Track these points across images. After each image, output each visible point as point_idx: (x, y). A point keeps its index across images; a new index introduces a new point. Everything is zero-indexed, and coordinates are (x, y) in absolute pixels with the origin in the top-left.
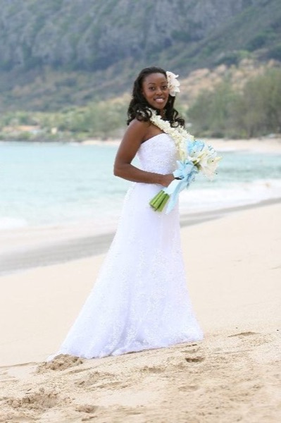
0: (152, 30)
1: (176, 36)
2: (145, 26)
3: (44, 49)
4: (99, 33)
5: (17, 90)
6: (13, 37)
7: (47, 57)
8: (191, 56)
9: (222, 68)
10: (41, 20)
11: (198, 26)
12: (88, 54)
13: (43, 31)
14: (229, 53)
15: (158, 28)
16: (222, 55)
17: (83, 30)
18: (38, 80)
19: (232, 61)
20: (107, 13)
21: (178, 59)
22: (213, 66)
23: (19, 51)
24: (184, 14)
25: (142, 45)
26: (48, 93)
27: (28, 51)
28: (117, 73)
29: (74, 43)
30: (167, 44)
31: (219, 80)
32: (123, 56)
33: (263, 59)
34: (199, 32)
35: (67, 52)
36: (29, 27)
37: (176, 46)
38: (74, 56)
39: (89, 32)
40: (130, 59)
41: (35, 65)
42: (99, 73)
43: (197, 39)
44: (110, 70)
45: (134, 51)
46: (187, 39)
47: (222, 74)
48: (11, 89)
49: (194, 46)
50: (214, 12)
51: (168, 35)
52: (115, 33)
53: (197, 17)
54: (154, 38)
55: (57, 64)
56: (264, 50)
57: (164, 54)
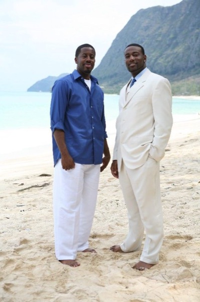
0: (189, 62)
1: (197, 64)
2: (187, 61)
4: (173, 64)
7: (157, 70)
12: (170, 70)
13: (156, 63)
15: (191, 62)
20: (176, 57)
21: (197, 71)
25: (186, 67)
28: (178, 75)
29: (166, 67)
30: (194, 67)
36: (153, 61)
37: (197, 67)
39: (170, 63)
40: (182, 72)
42: (173, 76)
44: (176, 75)
45: (183, 69)
51: (194, 64)
52: (178, 64)
54: (190, 65)
57: (192, 70)
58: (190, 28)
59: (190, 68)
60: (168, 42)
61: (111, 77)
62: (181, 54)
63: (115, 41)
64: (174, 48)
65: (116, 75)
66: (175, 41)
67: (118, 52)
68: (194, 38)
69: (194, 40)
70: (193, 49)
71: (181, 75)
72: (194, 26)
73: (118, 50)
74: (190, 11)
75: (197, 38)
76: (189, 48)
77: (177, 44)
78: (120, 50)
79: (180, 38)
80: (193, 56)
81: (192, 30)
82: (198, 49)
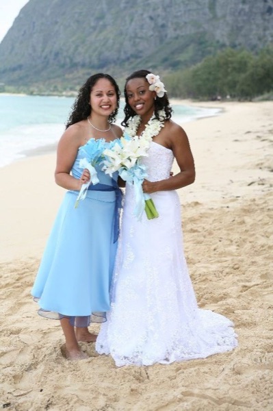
0: (122, 53)
1: (132, 56)
2: (119, 51)
3: (78, 59)
4: (100, 53)
5: (67, 76)
6: (65, 54)
7: (79, 62)
10: (77, 47)
11: (141, 52)
12: (96, 62)
13: (77, 52)
15: (125, 52)
17: (95, 51)
18: (75, 72)
20: (104, 45)
21: (133, 65)
23: (68, 60)
25: (118, 59)
26: (79, 77)
27: (71, 60)
29: (90, 57)
30: (128, 59)
32: (110, 63)
33: (166, 68)
34: (141, 54)
35: (87, 61)
36: (72, 50)
37: (132, 60)
38: (90, 63)
39: (96, 53)
40: (113, 65)
41: (74, 66)
42: (100, 70)
43: (140, 57)
44: (105, 69)
45: (115, 62)
46: (136, 57)
48: (64, 75)
49: (139, 60)
50: (147, 46)
51: (129, 55)
52: (107, 54)
53: (140, 48)
54: (123, 56)
55: (83, 66)
56: (167, 63)
57: (127, 64)
58: (122, 6)
59: (123, 61)
60: (93, 24)
61: (14, 70)
62: (111, 41)
63: (18, 20)
64: (100, 32)
65: (20, 67)
66: (101, 23)
67: (23, 35)
68: (127, 19)
69: (128, 22)
70: (126, 35)
72: (127, 2)
73: (22, 33)
75: (132, 20)
76: (121, 34)
77: (105, 26)
78: (25, 32)
79: (109, 18)
80: (127, 45)
81: (125, 8)
82: (133, 35)
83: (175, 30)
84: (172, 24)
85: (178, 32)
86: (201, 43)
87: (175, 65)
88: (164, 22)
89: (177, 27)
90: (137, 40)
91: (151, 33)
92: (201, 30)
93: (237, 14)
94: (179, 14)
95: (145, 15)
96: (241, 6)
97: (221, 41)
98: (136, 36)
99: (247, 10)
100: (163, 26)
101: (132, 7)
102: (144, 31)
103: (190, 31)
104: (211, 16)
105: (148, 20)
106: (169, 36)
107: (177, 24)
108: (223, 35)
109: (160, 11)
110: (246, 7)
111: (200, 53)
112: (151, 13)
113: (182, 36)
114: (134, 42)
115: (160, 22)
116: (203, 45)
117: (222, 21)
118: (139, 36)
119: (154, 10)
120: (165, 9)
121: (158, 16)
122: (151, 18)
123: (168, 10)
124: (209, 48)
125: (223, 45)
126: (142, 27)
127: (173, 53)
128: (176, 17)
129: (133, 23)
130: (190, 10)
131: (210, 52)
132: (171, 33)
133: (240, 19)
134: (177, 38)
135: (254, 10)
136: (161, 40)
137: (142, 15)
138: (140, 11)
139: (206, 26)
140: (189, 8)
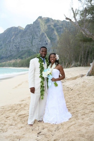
0: (7, 55)
1: (10, 56)
2: (6, 55)
8: (12, 58)
9: (15, 59)
11: (12, 55)
14: (16, 58)
15: (8, 55)
16: (15, 58)
19: (16, 59)
20: (2, 53)
21: (10, 58)
22: (14, 59)
24: (11, 53)
25: (6, 57)
28: (3, 60)
30: (9, 57)
31: (15, 61)
32: (4, 58)
33: (20, 59)
34: (13, 55)
37: (10, 57)
40: (5, 58)
43: (12, 56)
44: (2, 59)
45: (5, 57)
46: (11, 56)
47: (15, 60)
49: (12, 57)
50: (14, 53)
51: (9, 56)
52: (3, 55)
53: (12, 54)
54: (7, 56)
56: (20, 58)
57: (8, 58)
58: (7, 42)
59: (8, 57)
62: (4, 52)
69: (9, 47)
70: (8, 50)
71: (4, 60)
72: (8, 42)
74: (7, 37)
75: (10, 46)
76: (7, 50)
77: (2, 48)
79: (3, 46)
80: (9, 53)
81: (8, 43)
82: (10, 50)
83: (22, 49)
84: (21, 47)
85: (23, 49)
86: (29, 52)
87: (22, 58)
88: (19, 47)
89: (22, 48)
90: (11, 52)
91: (15, 50)
92: (29, 49)
93: (38, 45)
94: (23, 45)
95: (13, 45)
96: (39, 43)
97: (34, 52)
98: (11, 51)
99: (41, 44)
100: (18, 48)
101: (9, 43)
102: (13, 49)
103: (26, 49)
104: (32, 45)
105: (14, 46)
106: (20, 50)
107: (22, 47)
108: (35, 50)
109: (17, 44)
110: (41, 43)
111: (29, 55)
112: (15, 44)
113: (24, 51)
114: (10, 52)
115: (18, 47)
116: (30, 53)
117: (34, 46)
118: (12, 50)
119: (16, 43)
120: (19, 43)
121: (17, 45)
122: (15, 46)
123: (20, 43)
124: (31, 54)
125: (35, 53)
126: (12, 48)
127: (21, 55)
128: (22, 45)
129: (10, 47)
130: (26, 44)
131: (32, 55)
132: (21, 50)
133: (39, 46)
134: (22, 51)
135: (43, 44)
136: (18, 52)
137: (12, 45)
138: (12, 44)
139: (30, 48)
140: (25, 43)
